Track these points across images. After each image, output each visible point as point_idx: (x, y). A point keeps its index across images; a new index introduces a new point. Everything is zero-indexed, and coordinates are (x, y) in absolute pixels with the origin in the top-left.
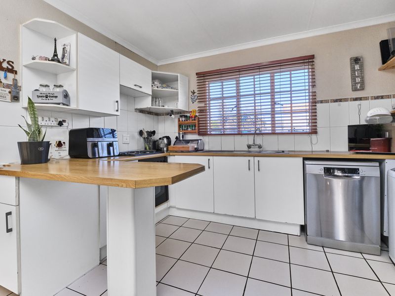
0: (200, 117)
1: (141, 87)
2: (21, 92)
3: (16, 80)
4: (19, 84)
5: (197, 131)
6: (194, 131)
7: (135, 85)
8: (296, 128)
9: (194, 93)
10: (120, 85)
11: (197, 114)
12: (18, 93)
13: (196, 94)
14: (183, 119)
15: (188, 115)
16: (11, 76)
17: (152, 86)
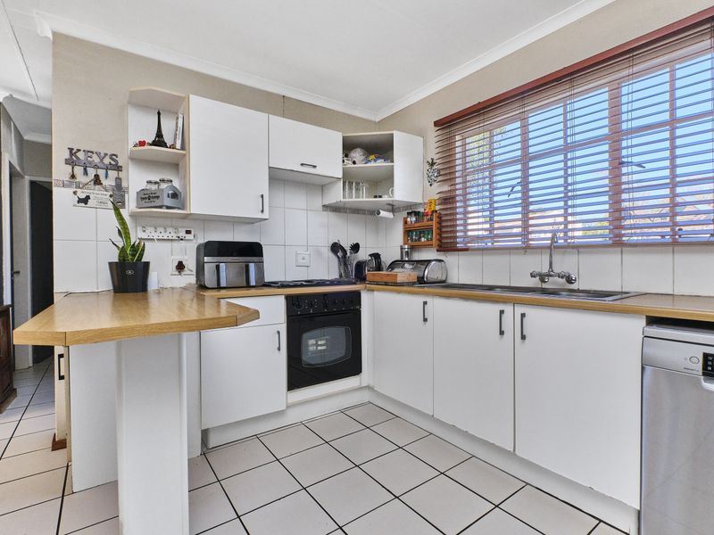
0: (443, 212)
1: (315, 167)
2: (126, 195)
3: (120, 179)
4: (124, 184)
5: (435, 242)
6: (430, 243)
7: (302, 165)
8: (684, 228)
9: (432, 164)
10: (270, 168)
11: (437, 208)
12: (123, 196)
13: (435, 167)
14: (414, 219)
15: (422, 210)
16: (113, 174)
17: (343, 161)
